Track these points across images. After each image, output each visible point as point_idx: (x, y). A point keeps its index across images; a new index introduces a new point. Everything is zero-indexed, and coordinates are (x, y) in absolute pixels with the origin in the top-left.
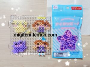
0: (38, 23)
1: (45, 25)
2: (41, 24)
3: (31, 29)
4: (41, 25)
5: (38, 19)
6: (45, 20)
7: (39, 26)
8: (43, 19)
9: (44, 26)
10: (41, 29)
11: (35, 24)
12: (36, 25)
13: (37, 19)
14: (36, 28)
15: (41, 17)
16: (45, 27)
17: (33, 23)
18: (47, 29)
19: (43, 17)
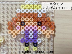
0: (23, 19)
1: (40, 24)
2: (31, 21)
3: (6, 34)
4: (31, 25)
5: (23, 9)
6: (40, 13)
7: (25, 28)
8: (36, 9)
9: (38, 28)
10: (31, 36)
11: (16, 22)
12: (18, 26)
13: (20, 11)
14: (16, 32)
15: (31, 5)
16: (39, 30)
17: (10, 19)
18: (45, 35)
19: (36, 5)
